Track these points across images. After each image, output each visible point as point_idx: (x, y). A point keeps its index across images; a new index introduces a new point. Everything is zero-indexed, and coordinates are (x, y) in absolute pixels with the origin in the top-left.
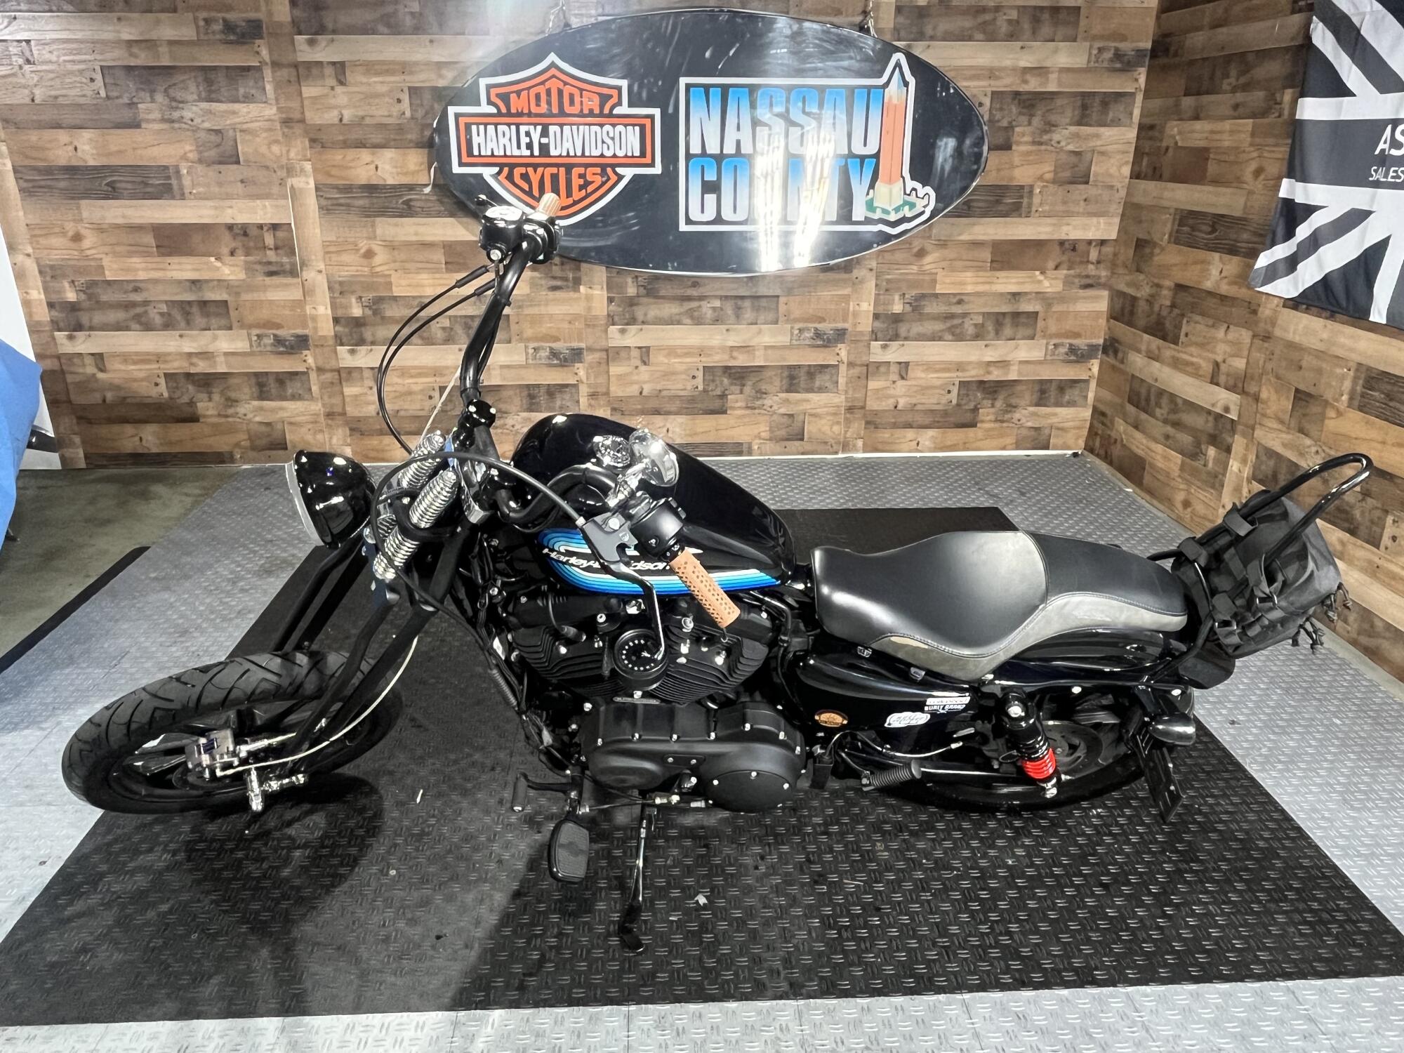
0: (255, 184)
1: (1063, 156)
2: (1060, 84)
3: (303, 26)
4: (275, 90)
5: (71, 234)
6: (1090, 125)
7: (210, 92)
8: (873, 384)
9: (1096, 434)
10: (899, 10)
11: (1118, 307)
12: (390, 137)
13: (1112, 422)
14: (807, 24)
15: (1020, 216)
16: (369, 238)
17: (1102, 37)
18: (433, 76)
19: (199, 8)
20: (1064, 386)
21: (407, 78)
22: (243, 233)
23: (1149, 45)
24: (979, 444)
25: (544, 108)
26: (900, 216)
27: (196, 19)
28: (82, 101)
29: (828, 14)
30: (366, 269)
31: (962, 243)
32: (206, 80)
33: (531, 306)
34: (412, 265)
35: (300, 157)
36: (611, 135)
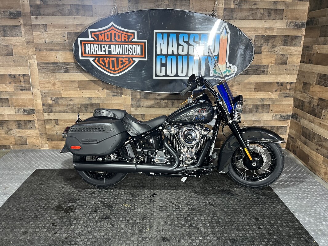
0: (18, 62)
1: (278, 56)
2: (277, 33)
3: (34, 13)
4: (25, 32)
6: (286, 46)
7: (4, 33)
9: (290, 144)
10: (225, 9)
11: (297, 104)
12: (61, 48)
13: (296, 141)
14: (195, 14)
15: (264, 74)
16: (54, 79)
17: (291, 19)
18: (75, 29)
19: (1, 8)
20: (279, 128)
21: (66, 29)
22: (13, 77)
23: (306, 21)
25: (109, 39)
26: (225, 74)
27: (0, 11)
29: (202, 11)
30: (53, 89)
31: (245, 83)
32: (3, 30)
33: (106, 101)
34: (68, 88)
35: (32, 54)
36: (131, 48)
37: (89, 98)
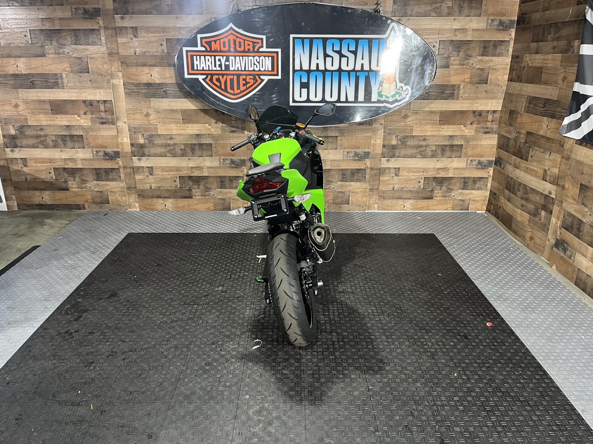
0: (96, 82)
1: (475, 71)
2: (473, 37)
3: (118, 11)
4: (105, 39)
5: (14, 104)
6: (488, 56)
7: (77, 40)
8: (382, 178)
9: (491, 203)
10: (395, 2)
11: (501, 142)
12: (158, 61)
13: (499, 198)
15: (453, 99)
16: (147, 107)
17: (493, 14)
18: (177, 34)
19: (72, 4)
20: (475, 180)
21: (165, 34)
22: (90, 104)
23: (516, 18)
24: (434, 208)
25: (226, 49)
26: (394, 99)
27: (71, 8)
28: (21, 45)
29: (362, 5)
30: (146, 122)
31: (426, 112)
32: (75, 35)
33: (222, 139)
34: (167, 120)
35: (116, 70)
36: (258, 61)
37: (197, 135)
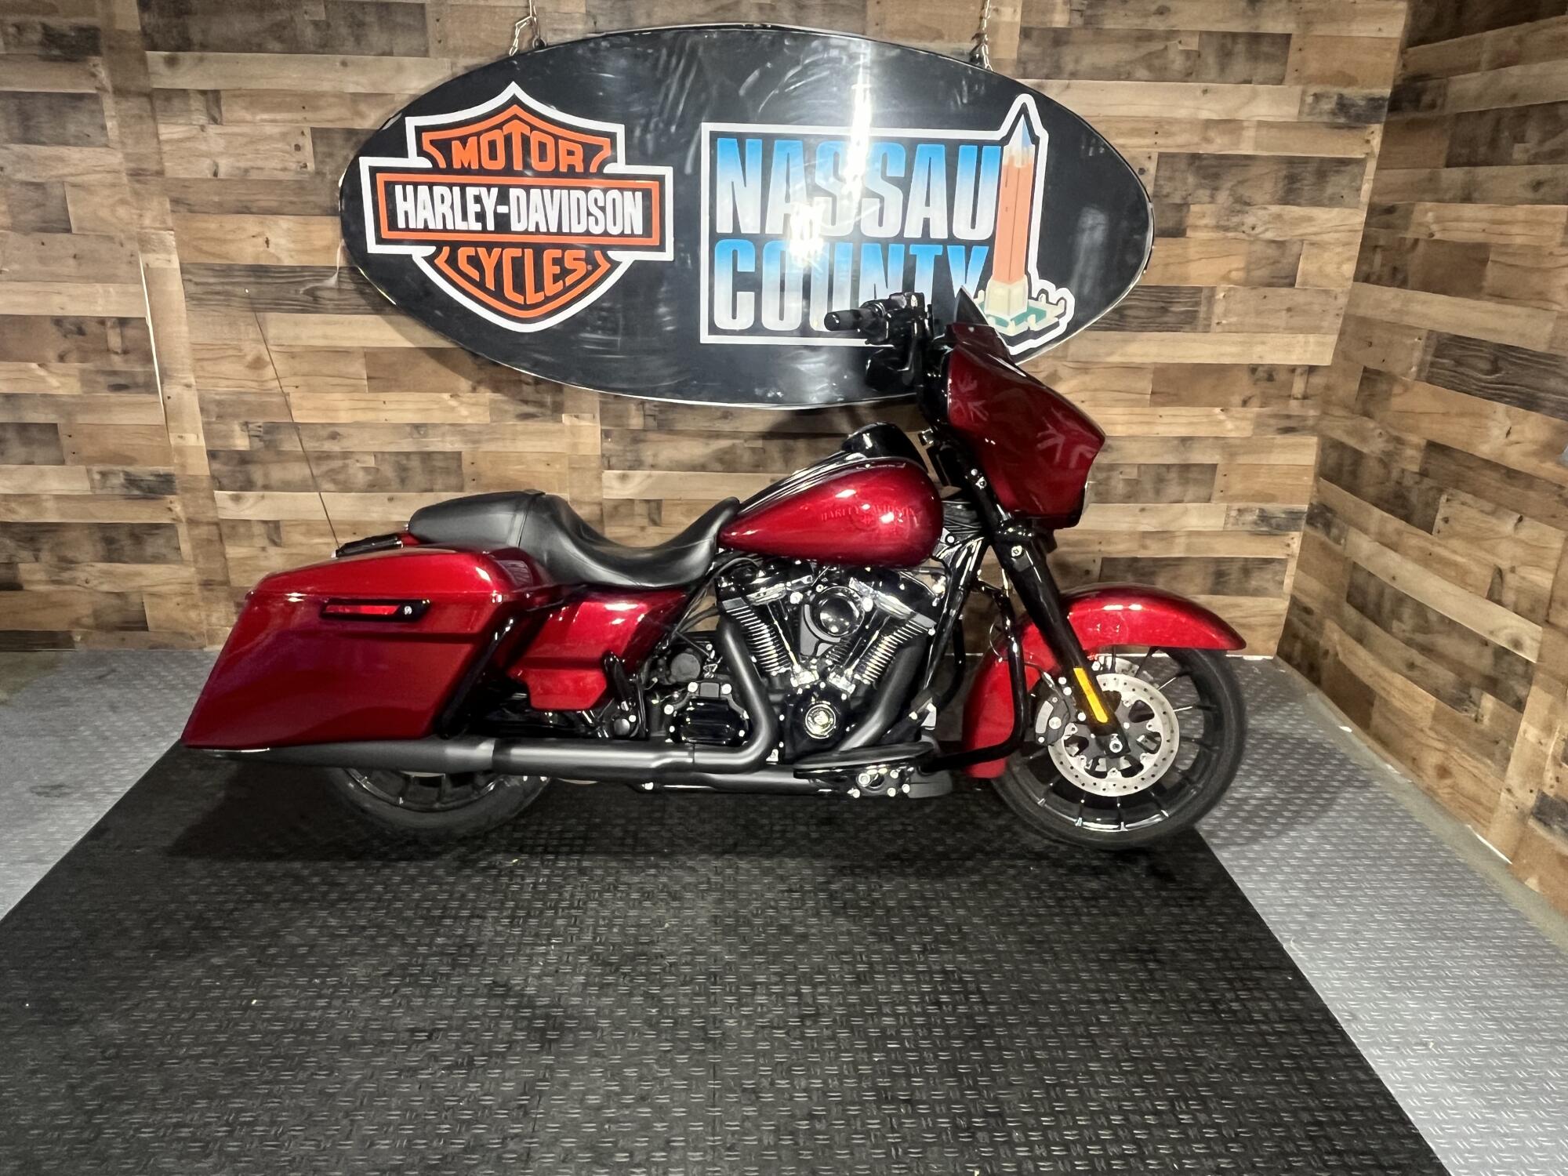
0: (93, 260)
1: (1259, 248)
2: (1257, 146)
3: (158, 38)
4: (120, 126)
6: (1299, 205)
7: (27, 129)
9: (1296, 636)
10: (1026, 33)
11: (1330, 462)
12: (286, 199)
13: (1321, 625)
15: (1194, 330)
16: (256, 341)
17: (1322, 79)
18: (347, 113)
19: (5, 9)
20: (1249, 567)
21: (309, 115)
22: (75, 329)
23: (1387, 92)
25: (500, 163)
27: (2, 24)
29: (921, 38)
30: (254, 384)
31: (1112, 366)
32: (19, 112)
33: (491, 440)
34: (317, 381)
35: (158, 224)
36: (601, 203)
37: (417, 427)
